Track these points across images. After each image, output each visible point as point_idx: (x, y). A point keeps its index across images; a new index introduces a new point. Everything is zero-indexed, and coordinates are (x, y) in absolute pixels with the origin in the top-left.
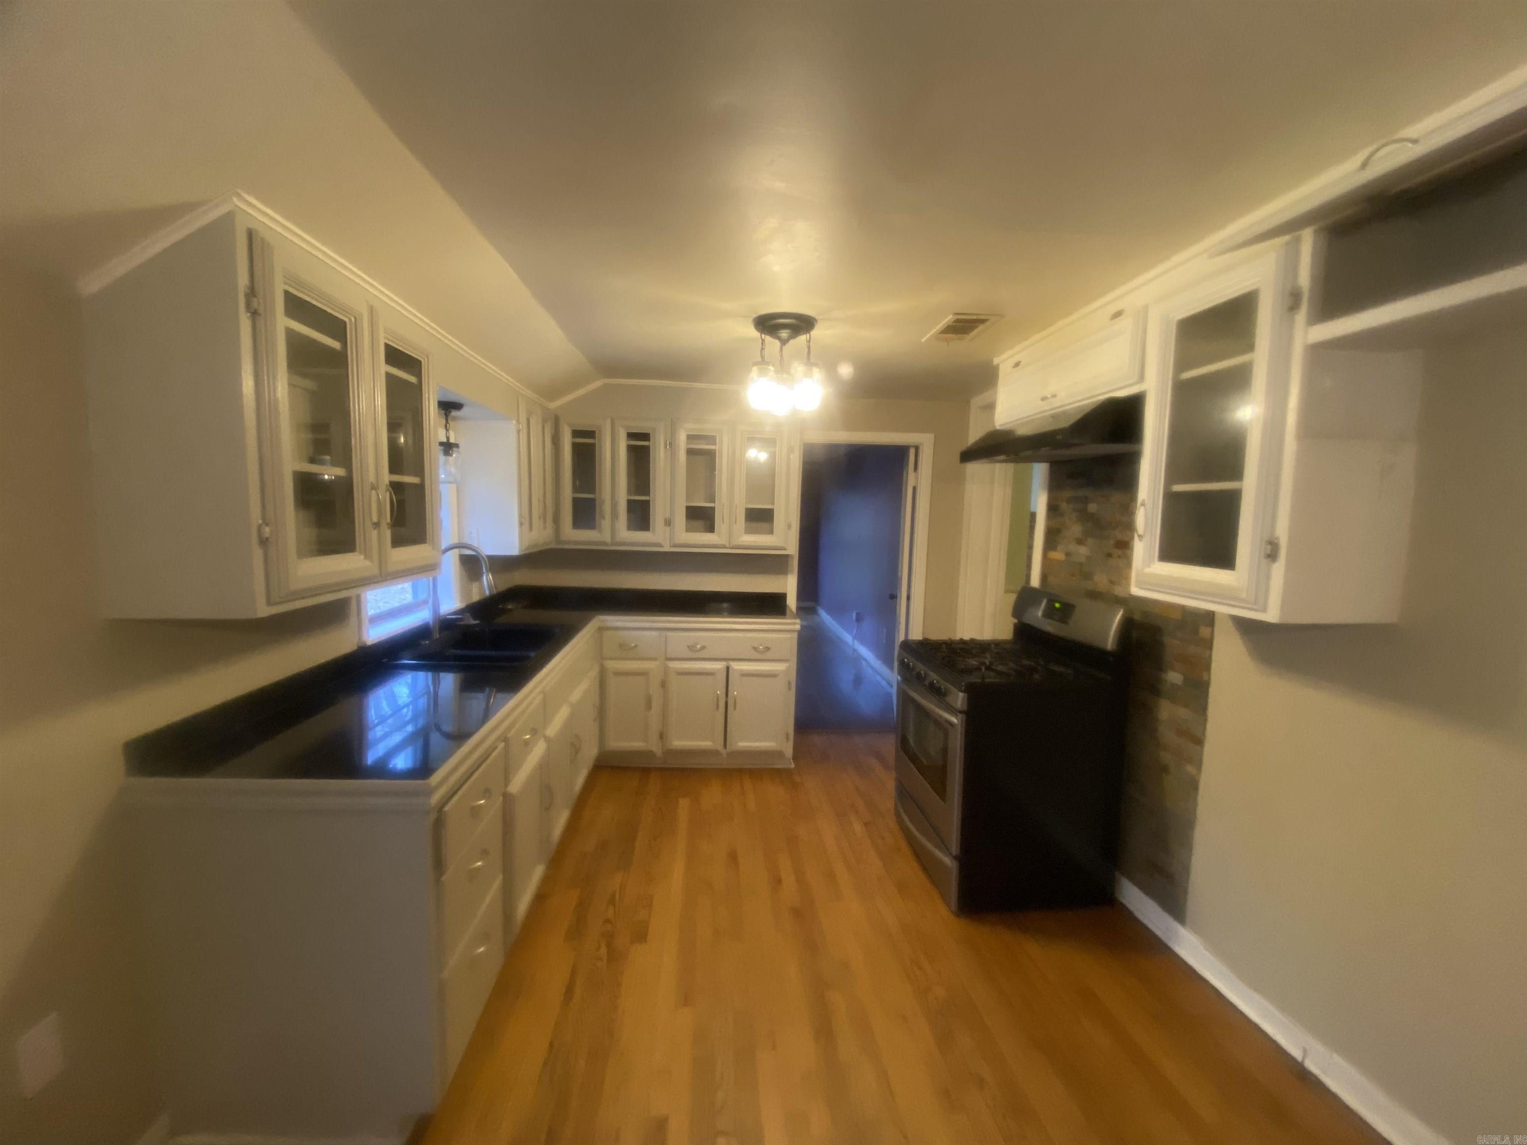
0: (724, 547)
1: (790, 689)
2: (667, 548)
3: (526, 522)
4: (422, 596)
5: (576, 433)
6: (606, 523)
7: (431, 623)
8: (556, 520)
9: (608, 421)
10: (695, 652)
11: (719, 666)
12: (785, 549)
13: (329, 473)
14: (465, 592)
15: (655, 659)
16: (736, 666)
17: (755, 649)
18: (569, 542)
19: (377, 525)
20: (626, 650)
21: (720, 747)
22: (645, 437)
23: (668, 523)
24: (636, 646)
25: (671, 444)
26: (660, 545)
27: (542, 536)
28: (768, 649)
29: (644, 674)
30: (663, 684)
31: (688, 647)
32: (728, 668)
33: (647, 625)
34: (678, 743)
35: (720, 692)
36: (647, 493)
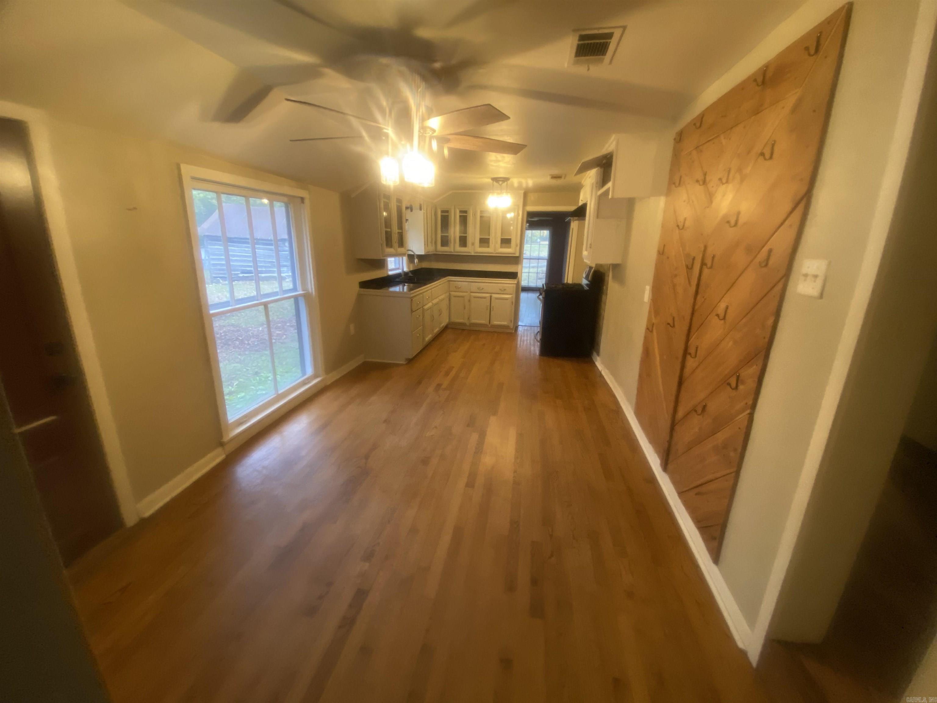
0: (492, 253)
1: (512, 304)
2: (473, 254)
3: (426, 244)
4: (397, 266)
5: (443, 212)
6: (452, 245)
7: (402, 272)
8: (436, 243)
9: (453, 207)
10: (480, 290)
11: (488, 295)
12: (515, 254)
13: (389, 230)
14: (408, 267)
15: (467, 292)
16: (494, 296)
17: (500, 289)
18: (439, 252)
19: (396, 242)
20: (458, 289)
21: (488, 323)
22: (466, 212)
23: (473, 244)
24: (460, 287)
25: (474, 215)
26: (469, 253)
27: (431, 249)
28: (505, 290)
29: (463, 297)
30: (469, 301)
31: (478, 288)
32: (491, 296)
33: (464, 280)
34: (473, 321)
35: (489, 304)
36: (466, 233)
